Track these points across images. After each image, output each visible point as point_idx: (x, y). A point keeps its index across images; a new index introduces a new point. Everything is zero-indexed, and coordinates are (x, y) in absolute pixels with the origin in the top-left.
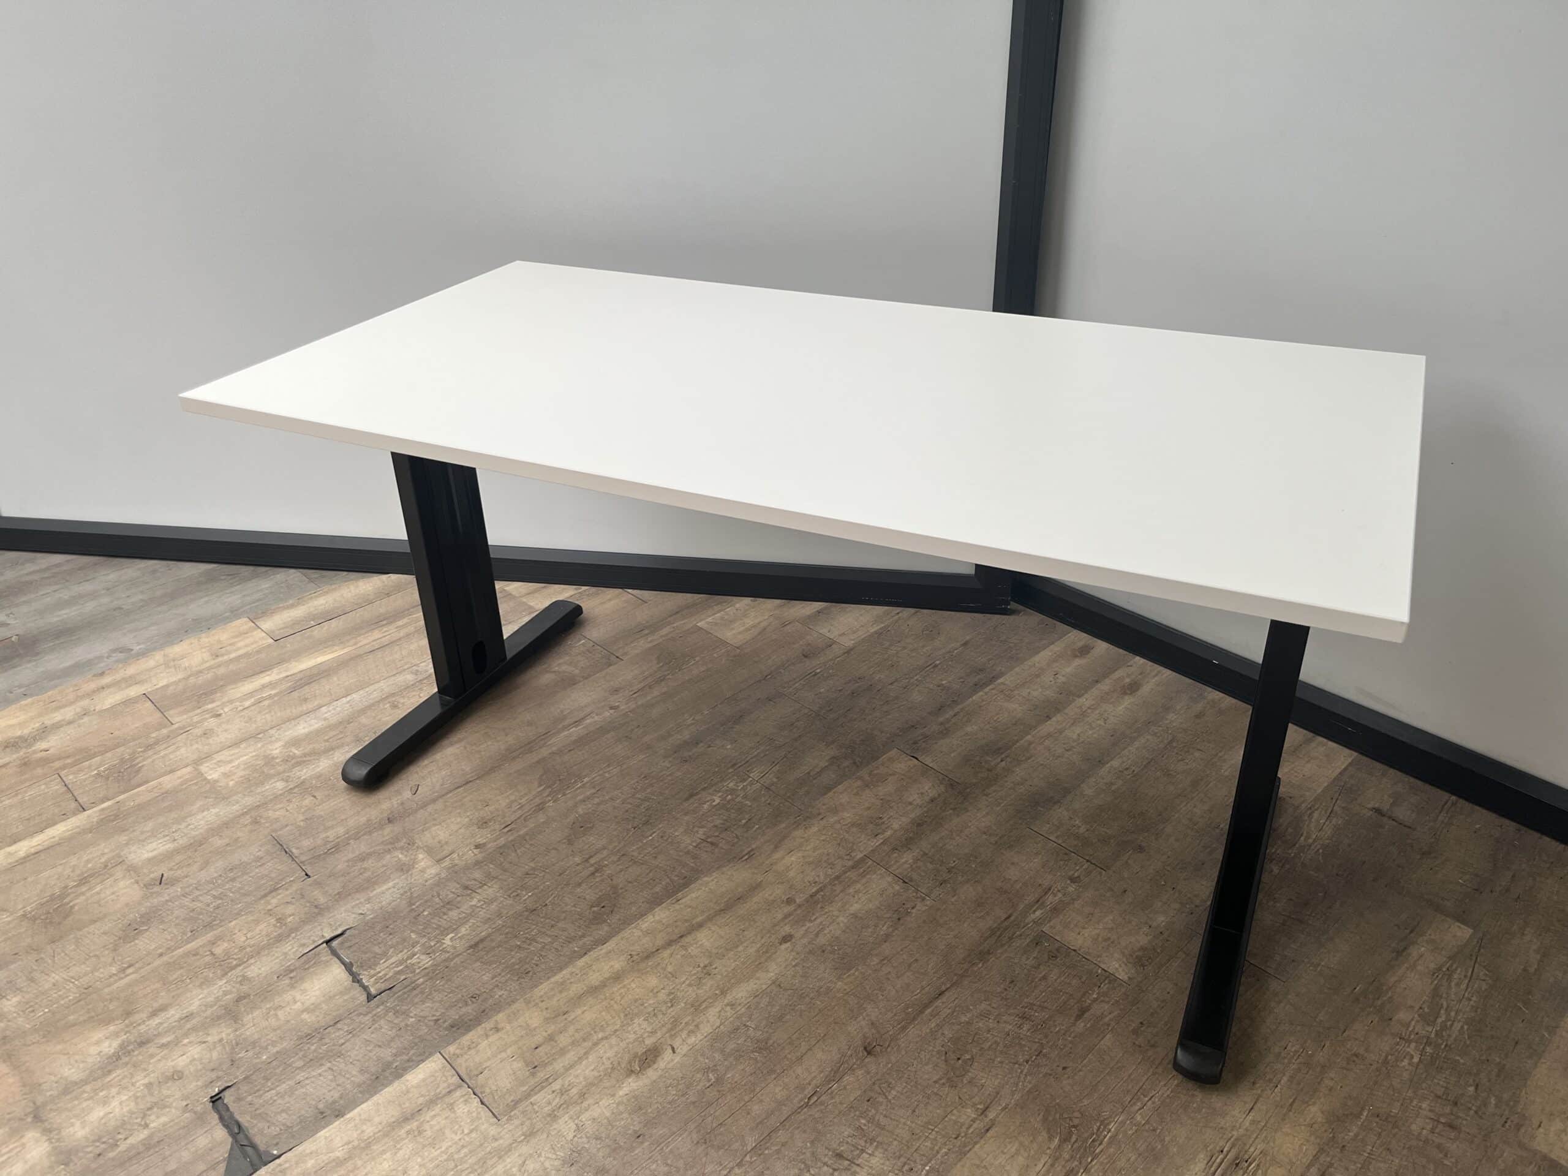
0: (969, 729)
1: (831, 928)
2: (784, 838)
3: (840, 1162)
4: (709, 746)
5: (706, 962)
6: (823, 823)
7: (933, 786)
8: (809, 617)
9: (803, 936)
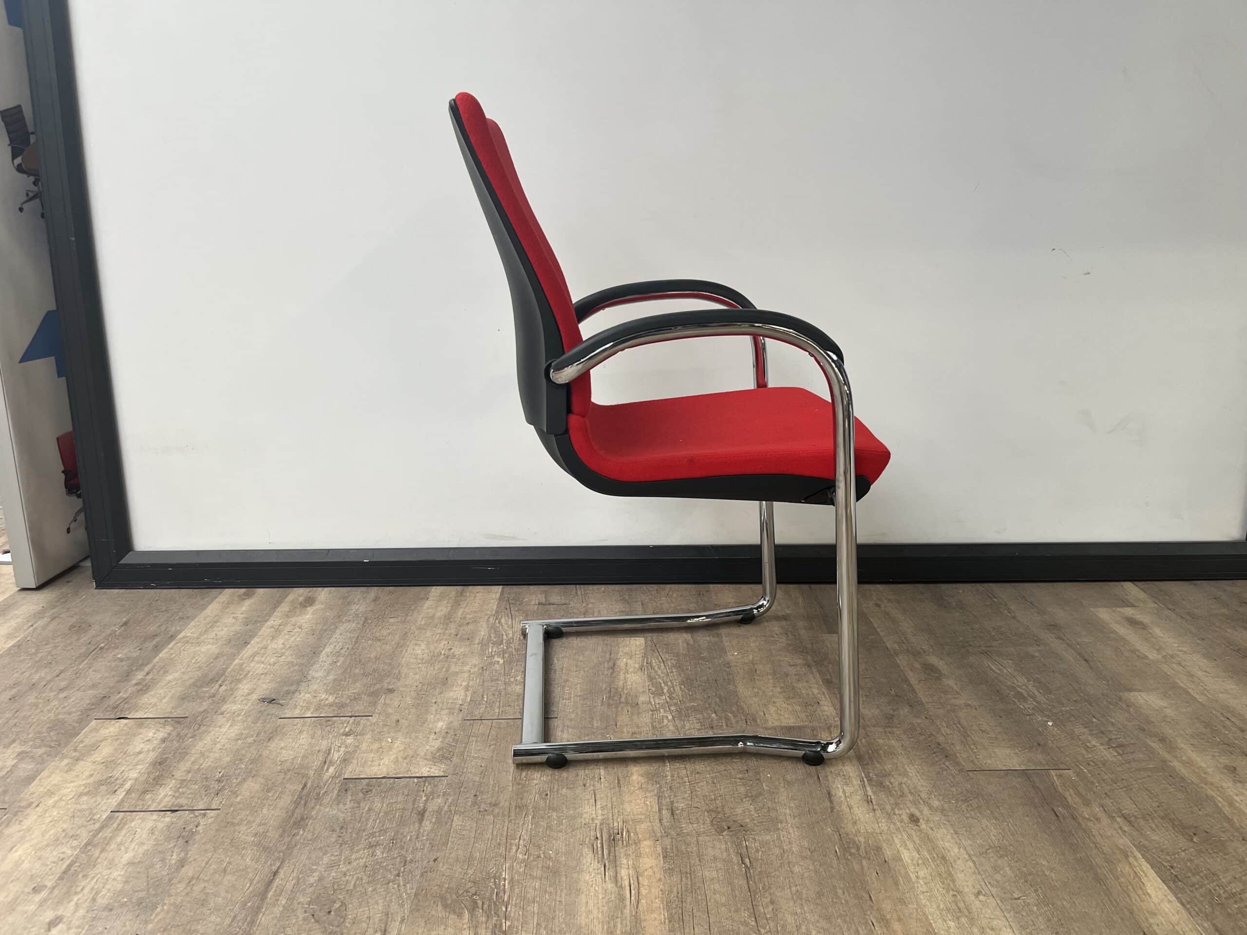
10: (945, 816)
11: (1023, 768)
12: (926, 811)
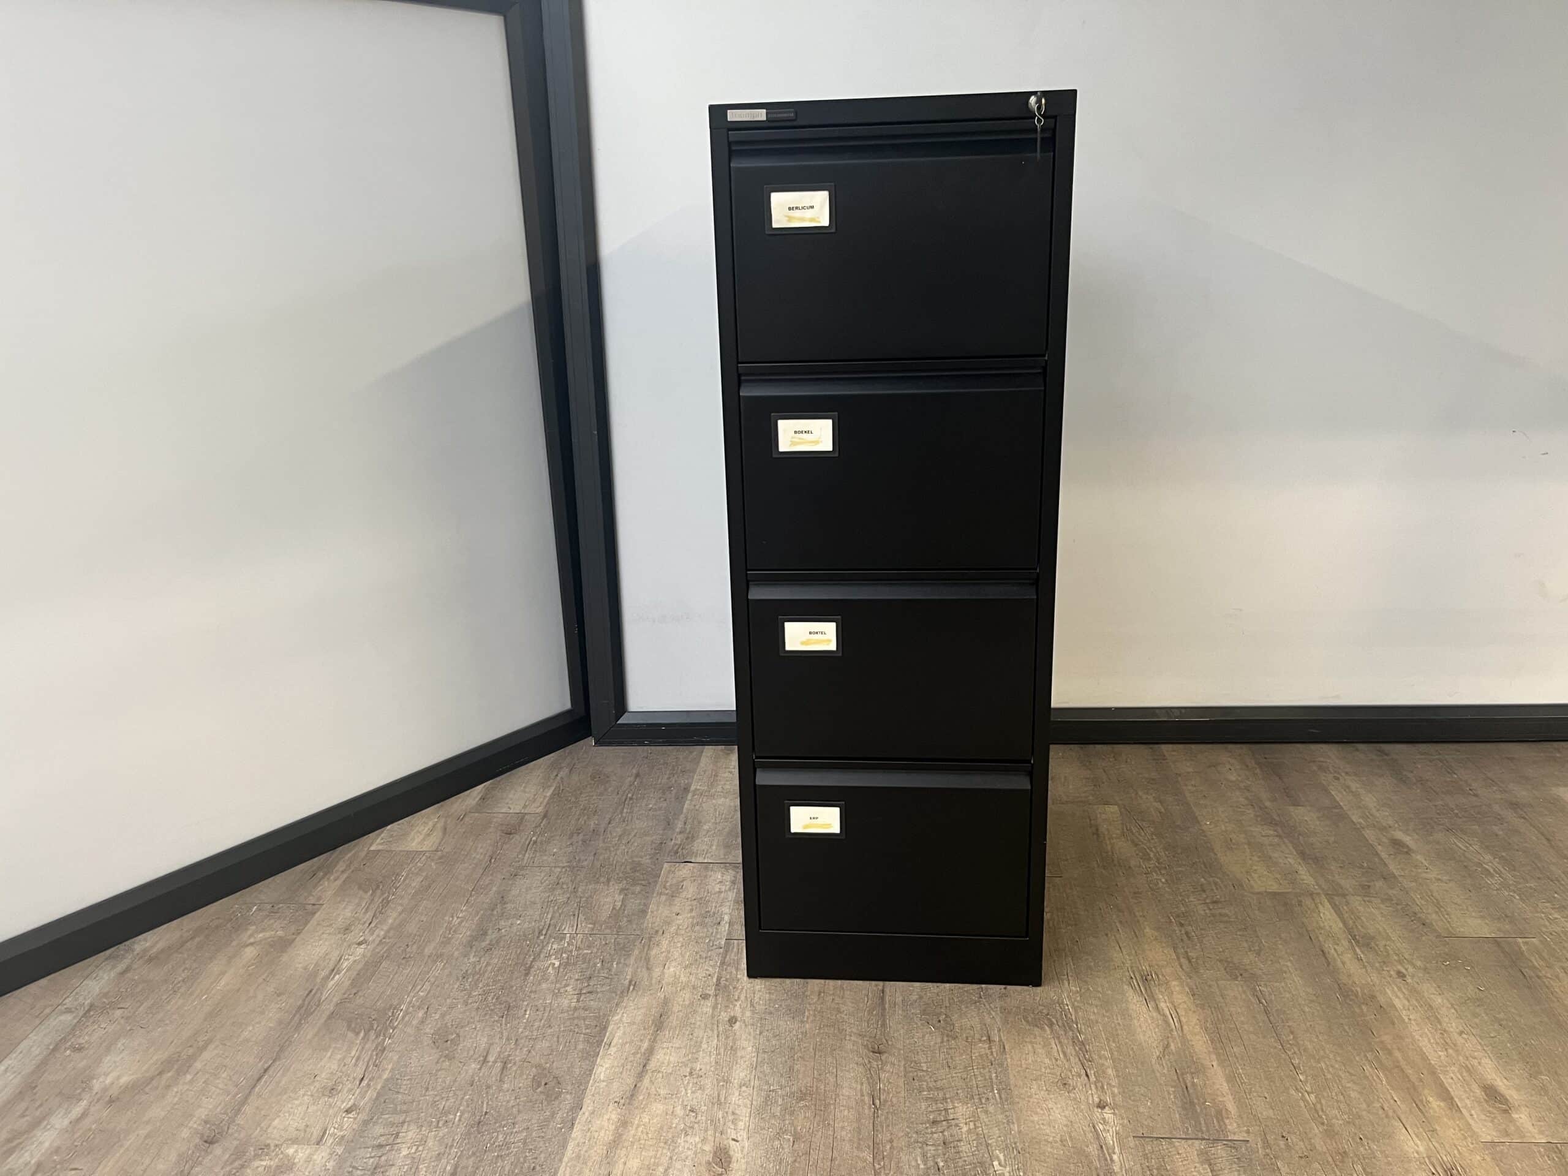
0: (706, 827)
1: (757, 996)
2: (647, 960)
3: (939, 1125)
4: (499, 930)
5: (688, 1070)
6: (667, 935)
7: (723, 873)
8: (478, 804)
9: (743, 1013)
10: (1428, 973)
11: (1493, 935)
12: (1411, 969)
